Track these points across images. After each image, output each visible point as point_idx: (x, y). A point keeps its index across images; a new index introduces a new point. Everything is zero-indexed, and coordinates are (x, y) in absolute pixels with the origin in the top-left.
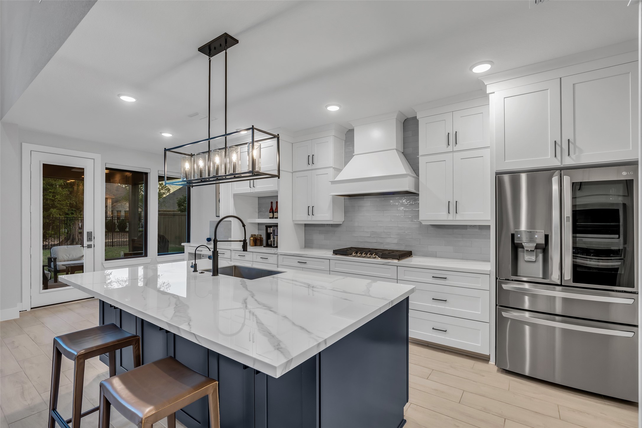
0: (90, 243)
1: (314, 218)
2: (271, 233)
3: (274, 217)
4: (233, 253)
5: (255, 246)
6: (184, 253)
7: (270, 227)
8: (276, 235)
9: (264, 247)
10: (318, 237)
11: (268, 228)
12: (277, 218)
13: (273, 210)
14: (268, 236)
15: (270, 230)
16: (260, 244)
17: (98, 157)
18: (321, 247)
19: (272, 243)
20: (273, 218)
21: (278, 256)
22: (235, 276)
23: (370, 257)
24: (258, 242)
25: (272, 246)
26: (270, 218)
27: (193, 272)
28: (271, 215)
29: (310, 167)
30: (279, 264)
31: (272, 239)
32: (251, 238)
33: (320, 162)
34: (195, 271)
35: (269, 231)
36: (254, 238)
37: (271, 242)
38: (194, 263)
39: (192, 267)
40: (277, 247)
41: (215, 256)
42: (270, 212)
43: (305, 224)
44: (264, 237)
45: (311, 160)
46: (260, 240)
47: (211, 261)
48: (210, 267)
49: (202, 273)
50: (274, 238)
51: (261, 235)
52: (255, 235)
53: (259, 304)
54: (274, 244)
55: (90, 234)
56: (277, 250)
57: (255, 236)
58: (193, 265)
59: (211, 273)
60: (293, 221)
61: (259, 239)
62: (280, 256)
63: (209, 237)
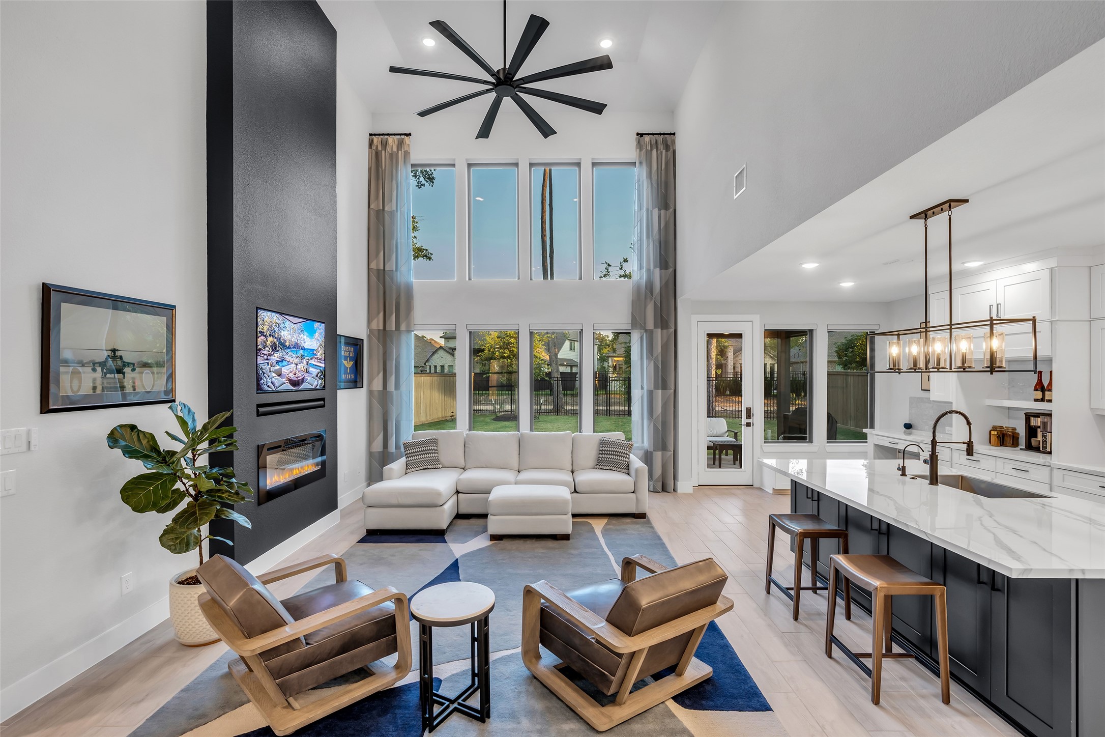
0: (750, 421)
2: (1039, 427)
3: (1046, 398)
5: (1001, 446)
6: (867, 442)
7: (1037, 415)
8: (1049, 431)
9: (1021, 449)
11: (1032, 419)
12: (1050, 401)
13: (1043, 388)
14: (1032, 432)
15: (1034, 422)
16: (1013, 444)
17: (756, 318)
19: (1040, 444)
20: (1042, 400)
21: (1051, 470)
22: (961, 489)
24: (1008, 440)
25: (1040, 450)
26: (1036, 400)
27: (901, 475)
28: (1039, 395)
30: (1055, 483)
31: (1040, 437)
32: (993, 432)
34: (904, 474)
35: (1033, 424)
36: (999, 433)
37: (1037, 443)
38: (901, 465)
39: (899, 469)
40: (1050, 453)
41: (933, 460)
42: (1036, 389)
44: (1022, 431)
46: (1013, 436)
47: (928, 466)
48: (927, 473)
49: (913, 478)
50: (1044, 436)
51: (1014, 429)
52: (1002, 427)
53: (999, 525)
54: (1044, 448)
55: (748, 410)
56: (1051, 459)
57: (1000, 428)
58: (900, 467)
59: (928, 482)
60: (1091, 409)
61: (1009, 435)
62: (1055, 472)
63: (907, 422)
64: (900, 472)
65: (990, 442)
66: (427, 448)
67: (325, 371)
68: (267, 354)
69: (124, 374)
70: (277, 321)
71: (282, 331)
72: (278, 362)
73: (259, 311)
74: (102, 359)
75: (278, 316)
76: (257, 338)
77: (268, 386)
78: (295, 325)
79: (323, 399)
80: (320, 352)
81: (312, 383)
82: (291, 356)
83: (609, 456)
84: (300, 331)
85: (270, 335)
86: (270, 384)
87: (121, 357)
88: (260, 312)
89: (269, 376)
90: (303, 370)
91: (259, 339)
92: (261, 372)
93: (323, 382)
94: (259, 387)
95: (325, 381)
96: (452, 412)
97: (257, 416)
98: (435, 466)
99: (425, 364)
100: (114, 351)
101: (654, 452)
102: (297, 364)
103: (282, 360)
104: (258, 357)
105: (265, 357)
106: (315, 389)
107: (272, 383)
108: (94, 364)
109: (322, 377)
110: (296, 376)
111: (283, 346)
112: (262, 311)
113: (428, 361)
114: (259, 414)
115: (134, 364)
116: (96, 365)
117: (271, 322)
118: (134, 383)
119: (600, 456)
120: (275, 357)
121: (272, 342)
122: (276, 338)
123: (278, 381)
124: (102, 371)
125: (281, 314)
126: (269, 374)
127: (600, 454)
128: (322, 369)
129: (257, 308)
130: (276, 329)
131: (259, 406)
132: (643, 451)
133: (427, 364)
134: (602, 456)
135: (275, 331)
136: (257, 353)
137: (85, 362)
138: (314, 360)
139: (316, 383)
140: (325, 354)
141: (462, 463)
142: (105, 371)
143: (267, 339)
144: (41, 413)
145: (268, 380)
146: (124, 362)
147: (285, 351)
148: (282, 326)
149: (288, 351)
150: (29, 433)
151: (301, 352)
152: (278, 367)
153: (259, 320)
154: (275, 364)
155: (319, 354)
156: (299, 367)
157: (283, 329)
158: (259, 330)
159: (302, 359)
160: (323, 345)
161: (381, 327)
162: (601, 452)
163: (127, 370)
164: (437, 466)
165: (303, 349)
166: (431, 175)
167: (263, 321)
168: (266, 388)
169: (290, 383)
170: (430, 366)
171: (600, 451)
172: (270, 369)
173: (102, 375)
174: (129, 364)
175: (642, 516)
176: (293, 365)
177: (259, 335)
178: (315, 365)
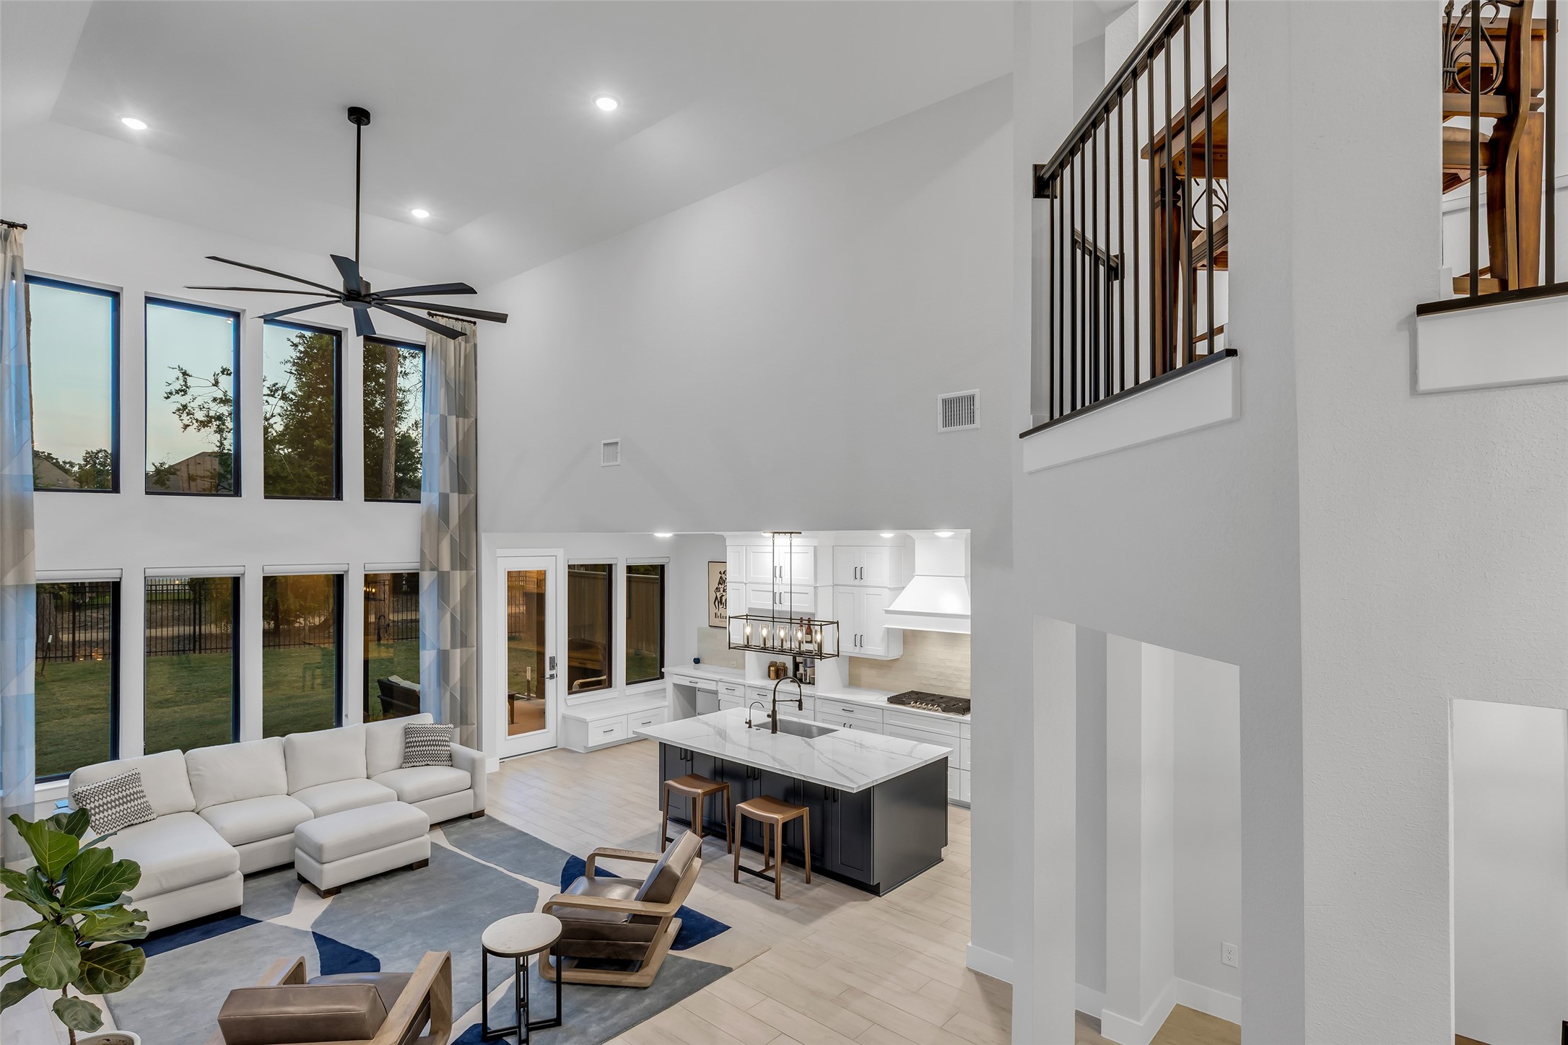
0: (554, 672)
1: (863, 651)
2: (801, 663)
4: (749, 691)
5: (777, 678)
6: (664, 680)
8: (807, 666)
10: (867, 674)
11: (798, 657)
14: (796, 666)
16: (784, 676)
17: (560, 553)
18: (872, 687)
19: (803, 677)
21: (815, 700)
23: (930, 710)
24: (781, 674)
25: (802, 682)
27: (749, 728)
29: (857, 582)
31: (803, 672)
32: (771, 668)
33: (872, 577)
34: (750, 726)
35: (797, 661)
36: (775, 668)
37: (801, 676)
40: (810, 683)
43: (850, 657)
44: (790, 666)
45: (858, 573)
46: (784, 670)
47: (770, 718)
49: (757, 729)
50: (806, 672)
51: (785, 664)
54: (806, 679)
55: (552, 660)
56: (812, 688)
57: (775, 665)
58: (748, 721)
59: (771, 731)
61: (782, 669)
62: (817, 701)
63: (696, 657)
64: (748, 725)
65: (769, 676)
66: (128, 792)
83: (423, 749)
98: (145, 818)
119: (408, 750)
127: (407, 748)
134: (412, 749)
141: (192, 803)
162: (408, 745)
164: (149, 818)
175: (481, 814)
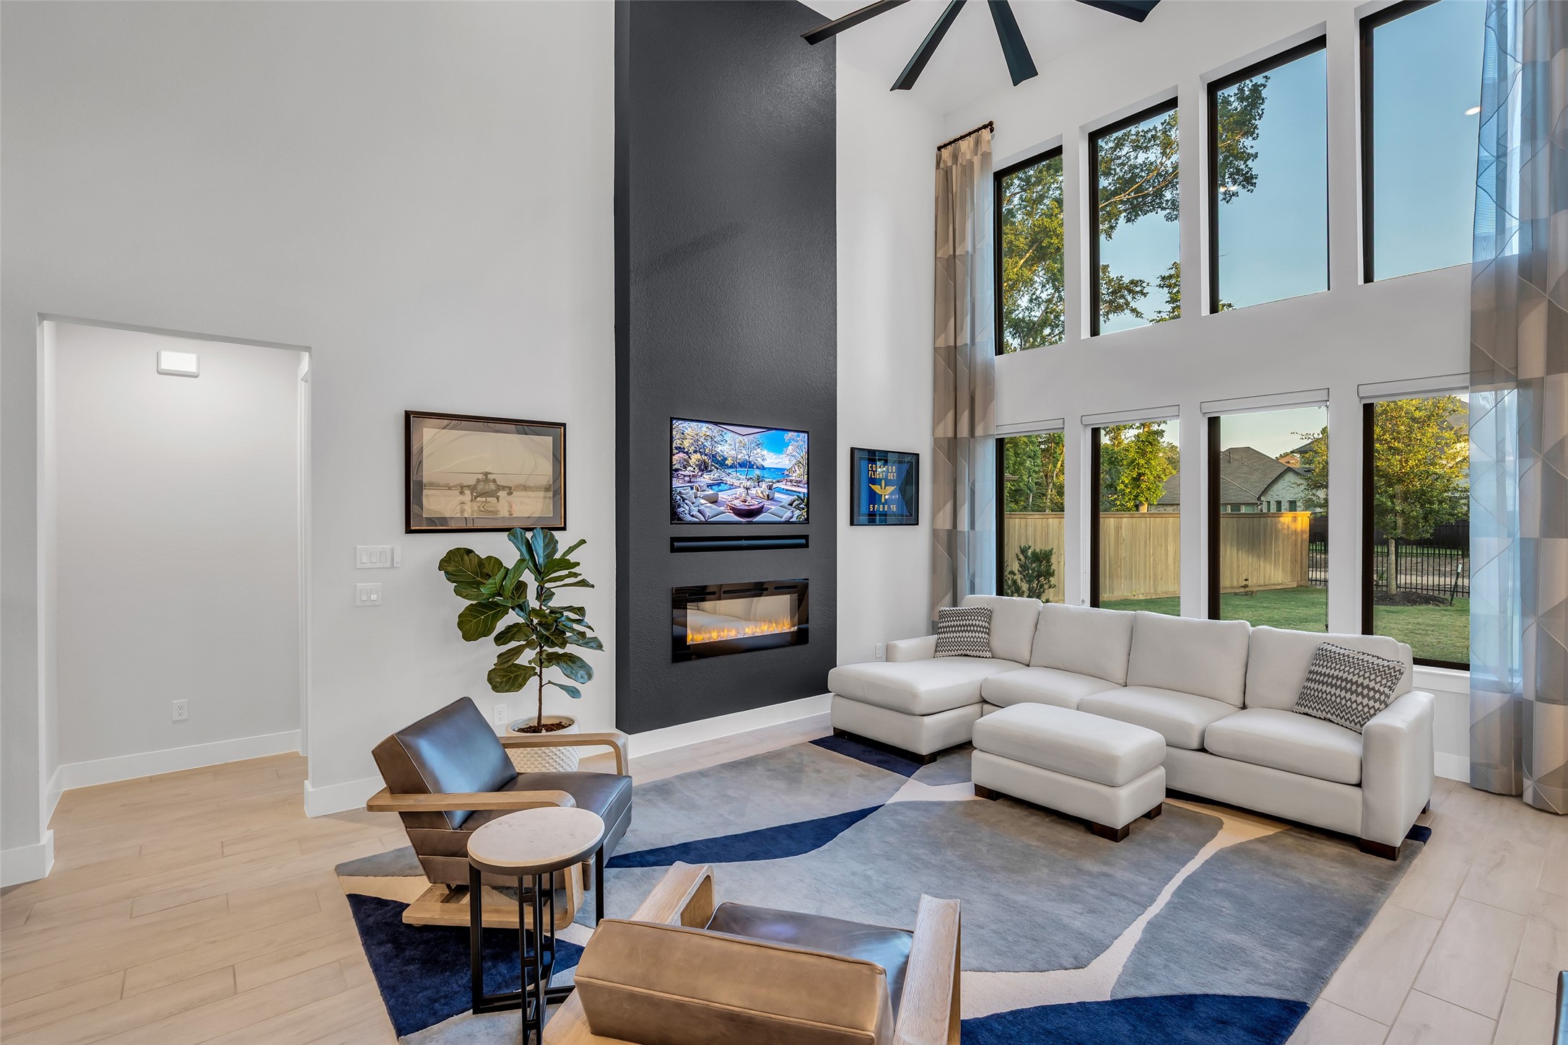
66: (968, 623)
67: (808, 498)
68: (689, 476)
69: (498, 498)
70: (708, 434)
71: (720, 446)
72: (710, 486)
73: (674, 422)
74: (473, 482)
75: (710, 426)
76: (672, 455)
77: (692, 516)
78: (744, 437)
79: (806, 537)
80: (798, 472)
81: (781, 514)
82: (732, 478)
83: (1324, 688)
84: (755, 444)
85: (695, 452)
86: (695, 513)
87: (494, 481)
88: (676, 423)
89: (693, 504)
90: (761, 495)
91: (675, 457)
92: (679, 497)
93: (805, 514)
94: (675, 517)
95: (808, 512)
96: (1246, 580)
97: (671, 552)
98: (978, 653)
99: (1259, 499)
100: (486, 474)
101: (1540, 707)
102: (748, 489)
103: (719, 483)
104: (674, 479)
105: (687, 479)
106: (787, 522)
107: (699, 511)
108: (462, 487)
109: (802, 506)
110: (747, 504)
111: (721, 463)
112: (680, 422)
113: (1265, 492)
114: (673, 550)
115: (510, 488)
116: (464, 488)
117: (697, 435)
118: (511, 507)
119: (1307, 683)
120: (707, 478)
121: (699, 460)
122: (706, 455)
123: (710, 509)
124: (472, 494)
125: (716, 424)
126: (694, 500)
127: (1308, 680)
128: (802, 496)
129: (672, 419)
130: (708, 444)
131: (673, 540)
132: (1508, 696)
133: (1262, 498)
134: (1312, 685)
135: (704, 446)
136: (671, 474)
137: (451, 485)
138: (784, 483)
139: (788, 514)
140: (808, 474)
141: (1025, 655)
142: (475, 494)
143: (689, 457)
144: (406, 533)
145: (693, 508)
146: (498, 485)
147: (724, 471)
148: (718, 439)
149: (730, 471)
150: (393, 551)
151: (758, 472)
152: (711, 492)
153: (674, 433)
154: (705, 488)
155: (794, 475)
156: (753, 491)
157: (721, 443)
158: (674, 445)
159: (759, 482)
160: (805, 462)
161: (950, 434)
162: (1312, 676)
163: (502, 494)
164: (981, 654)
165: (763, 468)
166: (1247, 173)
167: (683, 434)
168: (689, 518)
169: (733, 513)
170: (1269, 502)
171: (1310, 672)
172: (695, 494)
173: (472, 498)
174: (504, 488)
176: (742, 490)
177: (675, 451)
178: (787, 490)
